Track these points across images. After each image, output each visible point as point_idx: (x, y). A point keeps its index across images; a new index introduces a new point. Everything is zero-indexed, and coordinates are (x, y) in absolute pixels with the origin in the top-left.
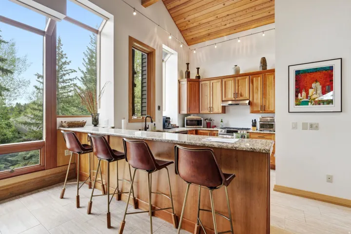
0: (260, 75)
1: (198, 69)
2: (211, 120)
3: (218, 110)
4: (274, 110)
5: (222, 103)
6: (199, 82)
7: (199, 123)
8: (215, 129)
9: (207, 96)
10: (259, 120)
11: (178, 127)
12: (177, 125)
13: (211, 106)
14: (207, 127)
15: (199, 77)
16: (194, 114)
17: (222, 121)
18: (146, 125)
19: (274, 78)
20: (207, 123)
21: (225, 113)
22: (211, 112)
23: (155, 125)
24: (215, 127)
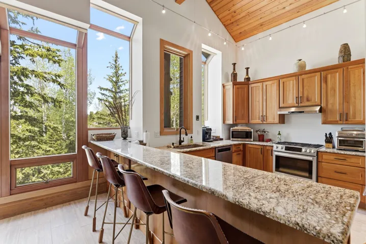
0: (339, 70)
1: (247, 69)
2: (265, 132)
3: (274, 119)
4: (364, 119)
5: (280, 111)
6: (248, 85)
7: (248, 135)
8: (269, 144)
9: (259, 101)
10: (337, 135)
11: (222, 139)
12: (221, 137)
13: (264, 114)
14: (259, 141)
15: (248, 79)
16: (242, 124)
17: (279, 134)
18: (180, 138)
19: (364, 73)
20: (259, 135)
21: (283, 123)
22: (264, 122)
23: (191, 138)
24: (270, 140)
